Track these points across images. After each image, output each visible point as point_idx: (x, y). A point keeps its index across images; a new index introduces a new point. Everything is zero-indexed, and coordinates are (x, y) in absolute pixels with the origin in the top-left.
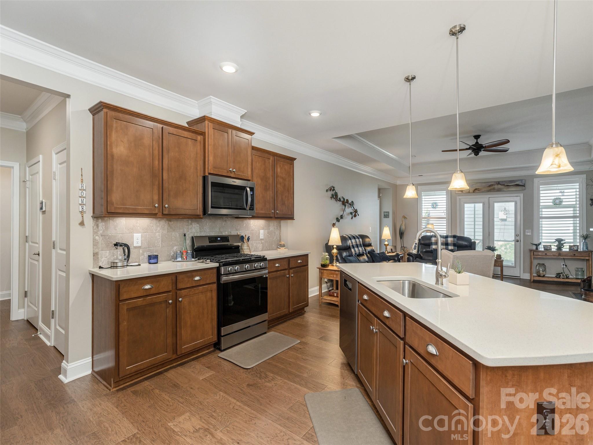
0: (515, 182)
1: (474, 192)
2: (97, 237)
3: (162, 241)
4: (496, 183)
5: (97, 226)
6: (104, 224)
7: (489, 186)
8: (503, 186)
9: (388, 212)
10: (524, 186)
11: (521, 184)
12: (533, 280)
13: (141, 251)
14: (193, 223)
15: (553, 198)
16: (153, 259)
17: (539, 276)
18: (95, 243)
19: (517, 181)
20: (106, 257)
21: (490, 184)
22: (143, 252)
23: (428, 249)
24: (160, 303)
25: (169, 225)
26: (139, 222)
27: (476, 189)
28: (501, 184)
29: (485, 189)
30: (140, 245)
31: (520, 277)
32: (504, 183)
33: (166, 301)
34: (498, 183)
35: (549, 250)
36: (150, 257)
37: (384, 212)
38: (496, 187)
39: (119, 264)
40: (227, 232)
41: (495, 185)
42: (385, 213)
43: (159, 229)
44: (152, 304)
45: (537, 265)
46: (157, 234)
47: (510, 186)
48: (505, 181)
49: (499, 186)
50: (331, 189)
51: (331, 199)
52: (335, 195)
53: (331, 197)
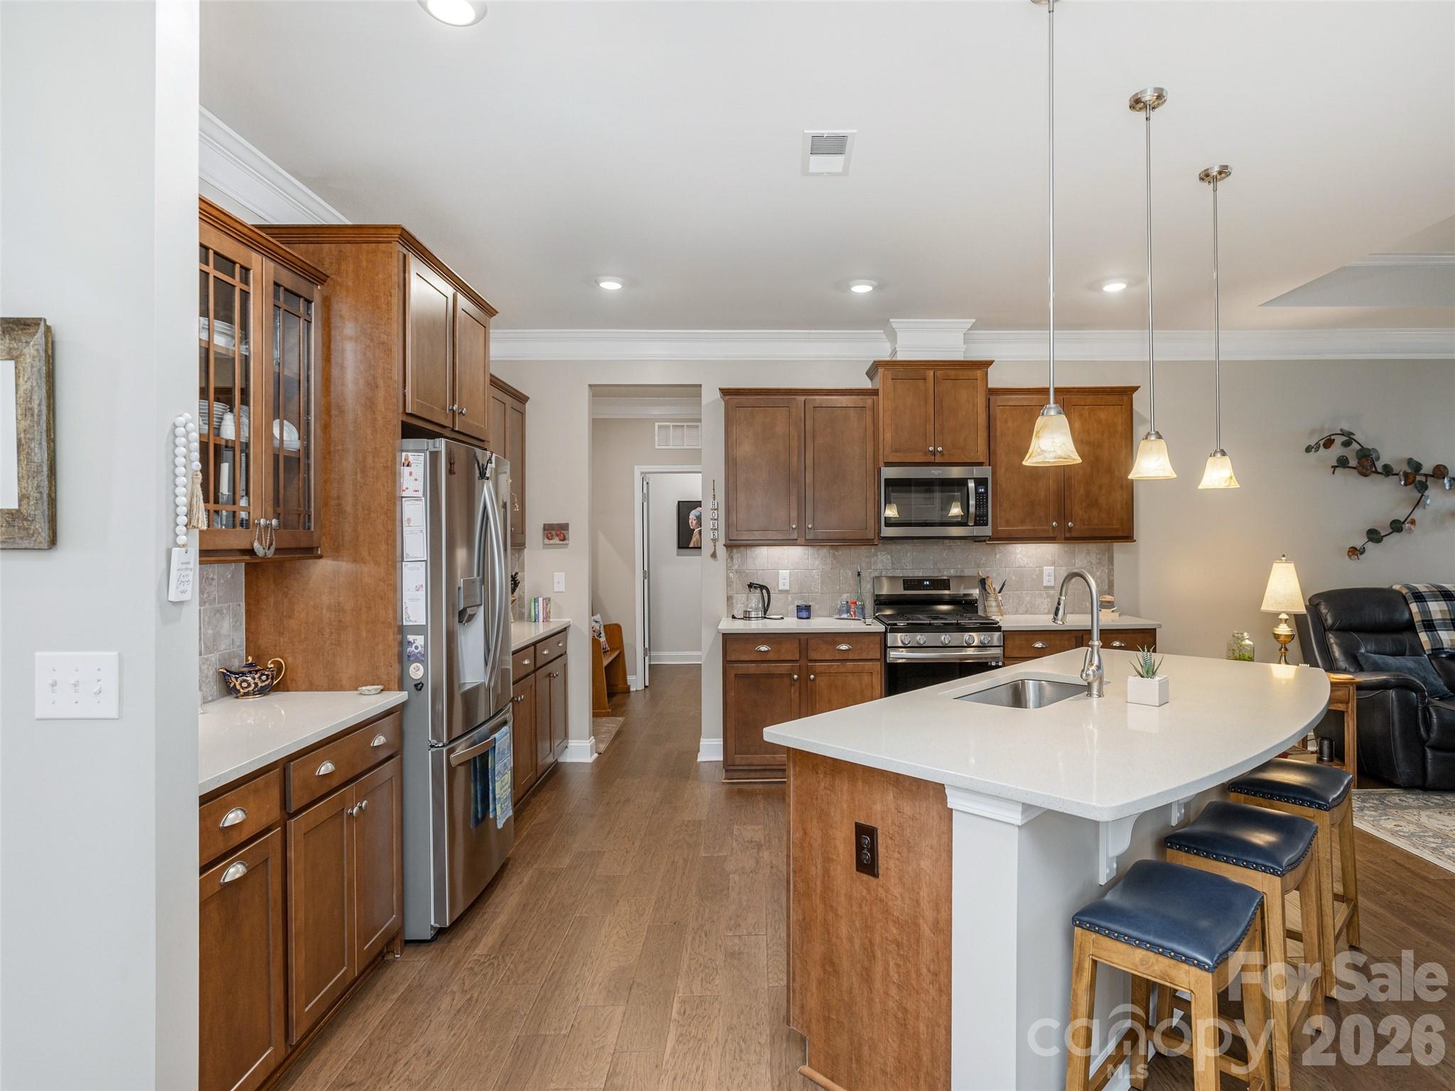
2: (731, 575)
3: (823, 583)
5: (732, 558)
6: (739, 555)
13: (790, 598)
14: (879, 553)
16: (804, 611)
18: (729, 583)
20: (742, 603)
22: (793, 599)
24: (781, 676)
25: (834, 557)
26: (786, 552)
30: (787, 588)
33: (790, 675)
36: (799, 608)
39: (753, 614)
40: (952, 570)
43: (817, 563)
44: (770, 676)
46: (814, 571)
50: (1328, 443)
51: (1333, 473)
52: (1358, 458)
53: (1333, 467)
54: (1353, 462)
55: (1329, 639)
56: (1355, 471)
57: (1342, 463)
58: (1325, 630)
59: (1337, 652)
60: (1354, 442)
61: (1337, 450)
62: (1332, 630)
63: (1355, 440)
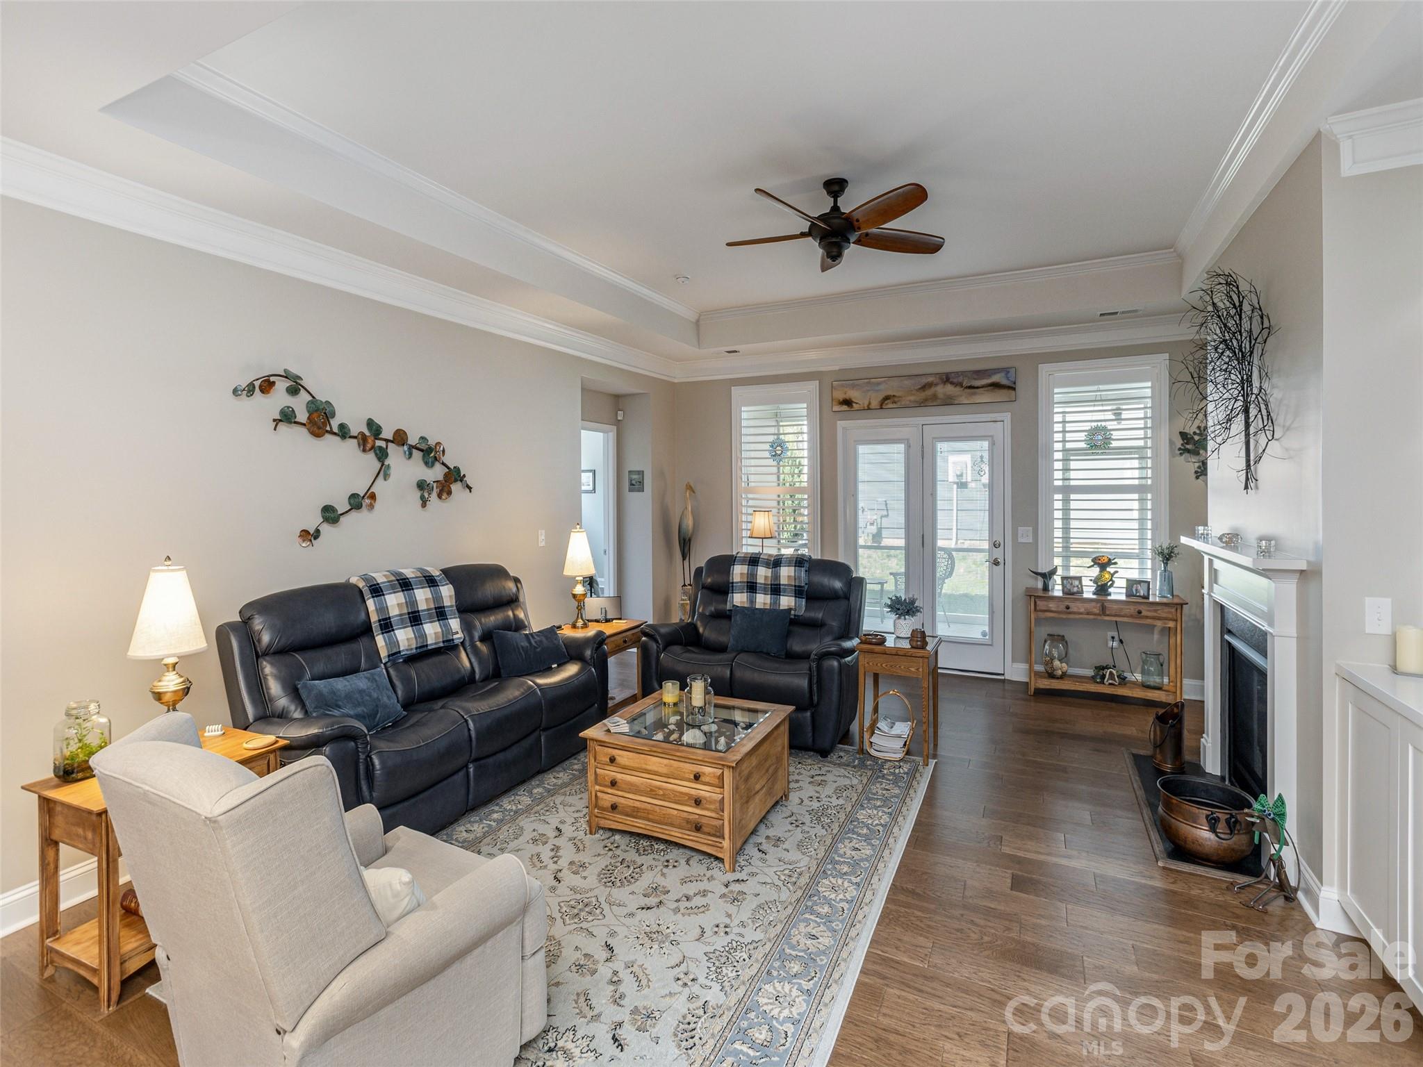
0: (990, 376)
1: (881, 408)
4: (941, 379)
7: (920, 389)
8: (958, 389)
9: (641, 473)
10: (1014, 389)
11: (1004, 382)
12: (1035, 689)
15: (1087, 426)
17: (1051, 675)
19: (995, 373)
21: (924, 380)
23: (721, 607)
27: (887, 398)
28: (955, 380)
29: (912, 398)
31: (1003, 674)
32: (960, 379)
34: (947, 379)
35: (1078, 592)
37: (630, 472)
38: (943, 390)
41: (936, 385)
42: (634, 477)
45: (1045, 641)
47: (978, 388)
48: (964, 373)
49: (950, 389)
50: (267, 385)
51: (275, 429)
52: (308, 412)
53: (274, 420)
54: (302, 416)
55: (262, 669)
56: (304, 430)
57: (287, 417)
58: (258, 657)
59: (274, 688)
60: (302, 391)
61: (279, 398)
62: (267, 654)
63: (303, 387)
